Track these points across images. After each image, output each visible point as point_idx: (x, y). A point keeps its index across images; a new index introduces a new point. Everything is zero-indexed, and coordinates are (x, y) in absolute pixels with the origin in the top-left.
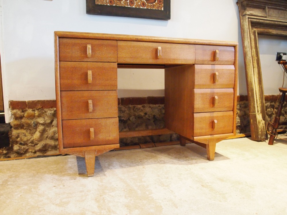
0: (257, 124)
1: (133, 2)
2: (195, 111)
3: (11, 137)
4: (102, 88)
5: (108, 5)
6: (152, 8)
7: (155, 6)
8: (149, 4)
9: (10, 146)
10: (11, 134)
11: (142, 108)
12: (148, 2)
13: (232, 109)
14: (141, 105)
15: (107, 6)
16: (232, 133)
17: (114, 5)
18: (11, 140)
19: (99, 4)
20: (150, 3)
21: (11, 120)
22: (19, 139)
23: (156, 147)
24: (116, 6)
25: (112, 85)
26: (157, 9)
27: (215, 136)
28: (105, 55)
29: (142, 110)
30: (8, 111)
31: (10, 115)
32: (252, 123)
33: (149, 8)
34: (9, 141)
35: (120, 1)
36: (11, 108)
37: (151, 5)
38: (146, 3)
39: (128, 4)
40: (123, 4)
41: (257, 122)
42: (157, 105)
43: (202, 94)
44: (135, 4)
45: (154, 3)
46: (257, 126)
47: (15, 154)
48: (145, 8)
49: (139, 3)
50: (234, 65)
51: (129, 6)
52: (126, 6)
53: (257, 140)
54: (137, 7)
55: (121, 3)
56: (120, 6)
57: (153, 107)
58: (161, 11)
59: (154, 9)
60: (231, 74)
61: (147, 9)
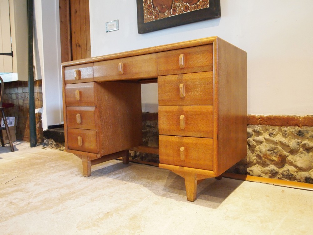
1: (176, 10)
5: (154, 20)
6: (195, 10)
7: (200, 5)
8: (192, 6)
12: (191, 4)
17: (159, 19)
19: (147, 22)
20: (194, 5)
24: (161, 20)
26: (201, 9)
33: (193, 11)
35: (164, 13)
37: (195, 6)
38: (189, 6)
39: (171, 13)
40: (167, 15)
43: (167, 112)
44: (178, 11)
45: (198, 3)
48: (189, 11)
49: (182, 9)
51: (172, 15)
52: (169, 16)
54: (180, 14)
55: (164, 14)
56: (164, 18)
58: (207, 9)
59: (198, 9)
61: (191, 12)
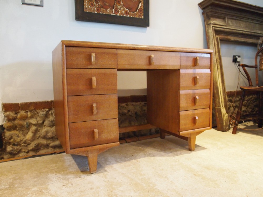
0: (222, 117)
1: (118, 11)
2: (181, 109)
3: (4, 138)
4: (104, 92)
5: (96, 12)
6: (134, 17)
7: (137, 14)
8: (132, 13)
9: (4, 147)
10: (4, 136)
11: (126, 106)
12: (130, 11)
13: (208, 106)
14: (125, 103)
15: (94, 13)
16: (209, 126)
17: (101, 13)
18: (4, 142)
19: (88, 12)
20: (132, 12)
21: (3, 121)
22: (12, 140)
23: (139, 140)
24: (102, 14)
25: (113, 90)
26: (138, 17)
27: (196, 130)
28: (106, 62)
29: (126, 108)
30: (1, 113)
31: (3, 117)
32: (217, 116)
33: (132, 17)
34: (2, 142)
35: (106, 9)
36: (4, 111)
37: (133, 14)
38: (129, 12)
39: (113, 12)
40: (109, 12)
41: (222, 115)
42: (139, 103)
43: (186, 95)
44: (119, 13)
45: (136, 12)
46: (222, 118)
47: (8, 155)
48: (128, 16)
49: (123, 12)
50: (210, 69)
51: (114, 14)
52: (111, 14)
53: (222, 130)
54: (121, 15)
55: (107, 11)
56: (106, 13)
57: (135, 105)
58: (142, 19)
59: (136, 17)
60: (208, 77)
61: (130, 17)
